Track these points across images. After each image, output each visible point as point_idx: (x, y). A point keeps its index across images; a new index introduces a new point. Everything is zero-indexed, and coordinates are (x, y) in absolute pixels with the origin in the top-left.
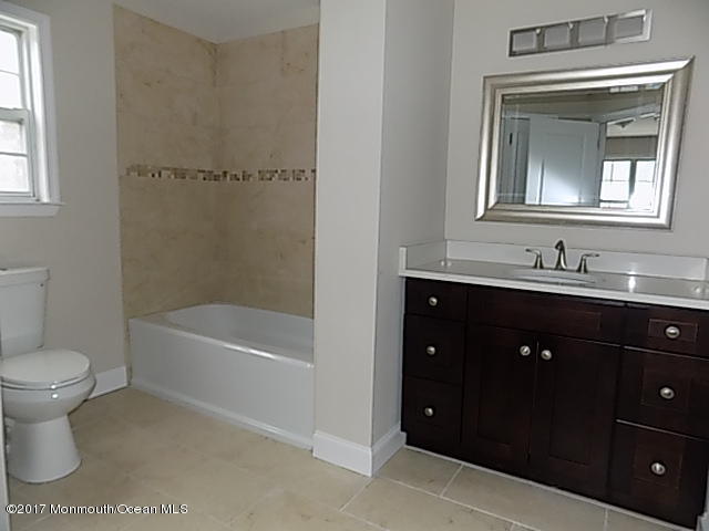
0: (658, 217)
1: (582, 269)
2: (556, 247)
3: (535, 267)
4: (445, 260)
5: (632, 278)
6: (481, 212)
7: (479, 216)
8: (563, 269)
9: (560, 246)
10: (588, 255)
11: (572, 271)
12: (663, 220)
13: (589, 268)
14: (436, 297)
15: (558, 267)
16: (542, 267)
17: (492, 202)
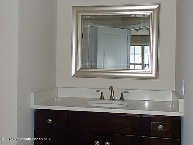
0: (152, 74)
1: (122, 99)
2: (109, 89)
3: (101, 99)
4: (57, 97)
5: (147, 102)
6: (73, 73)
7: (73, 75)
8: (113, 100)
9: (111, 89)
10: (124, 92)
11: (117, 100)
12: (153, 75)
13: (125, 99)
14: (51, 119)
15: (111, 99)
16: (104, 99)
17: (79, 68)
